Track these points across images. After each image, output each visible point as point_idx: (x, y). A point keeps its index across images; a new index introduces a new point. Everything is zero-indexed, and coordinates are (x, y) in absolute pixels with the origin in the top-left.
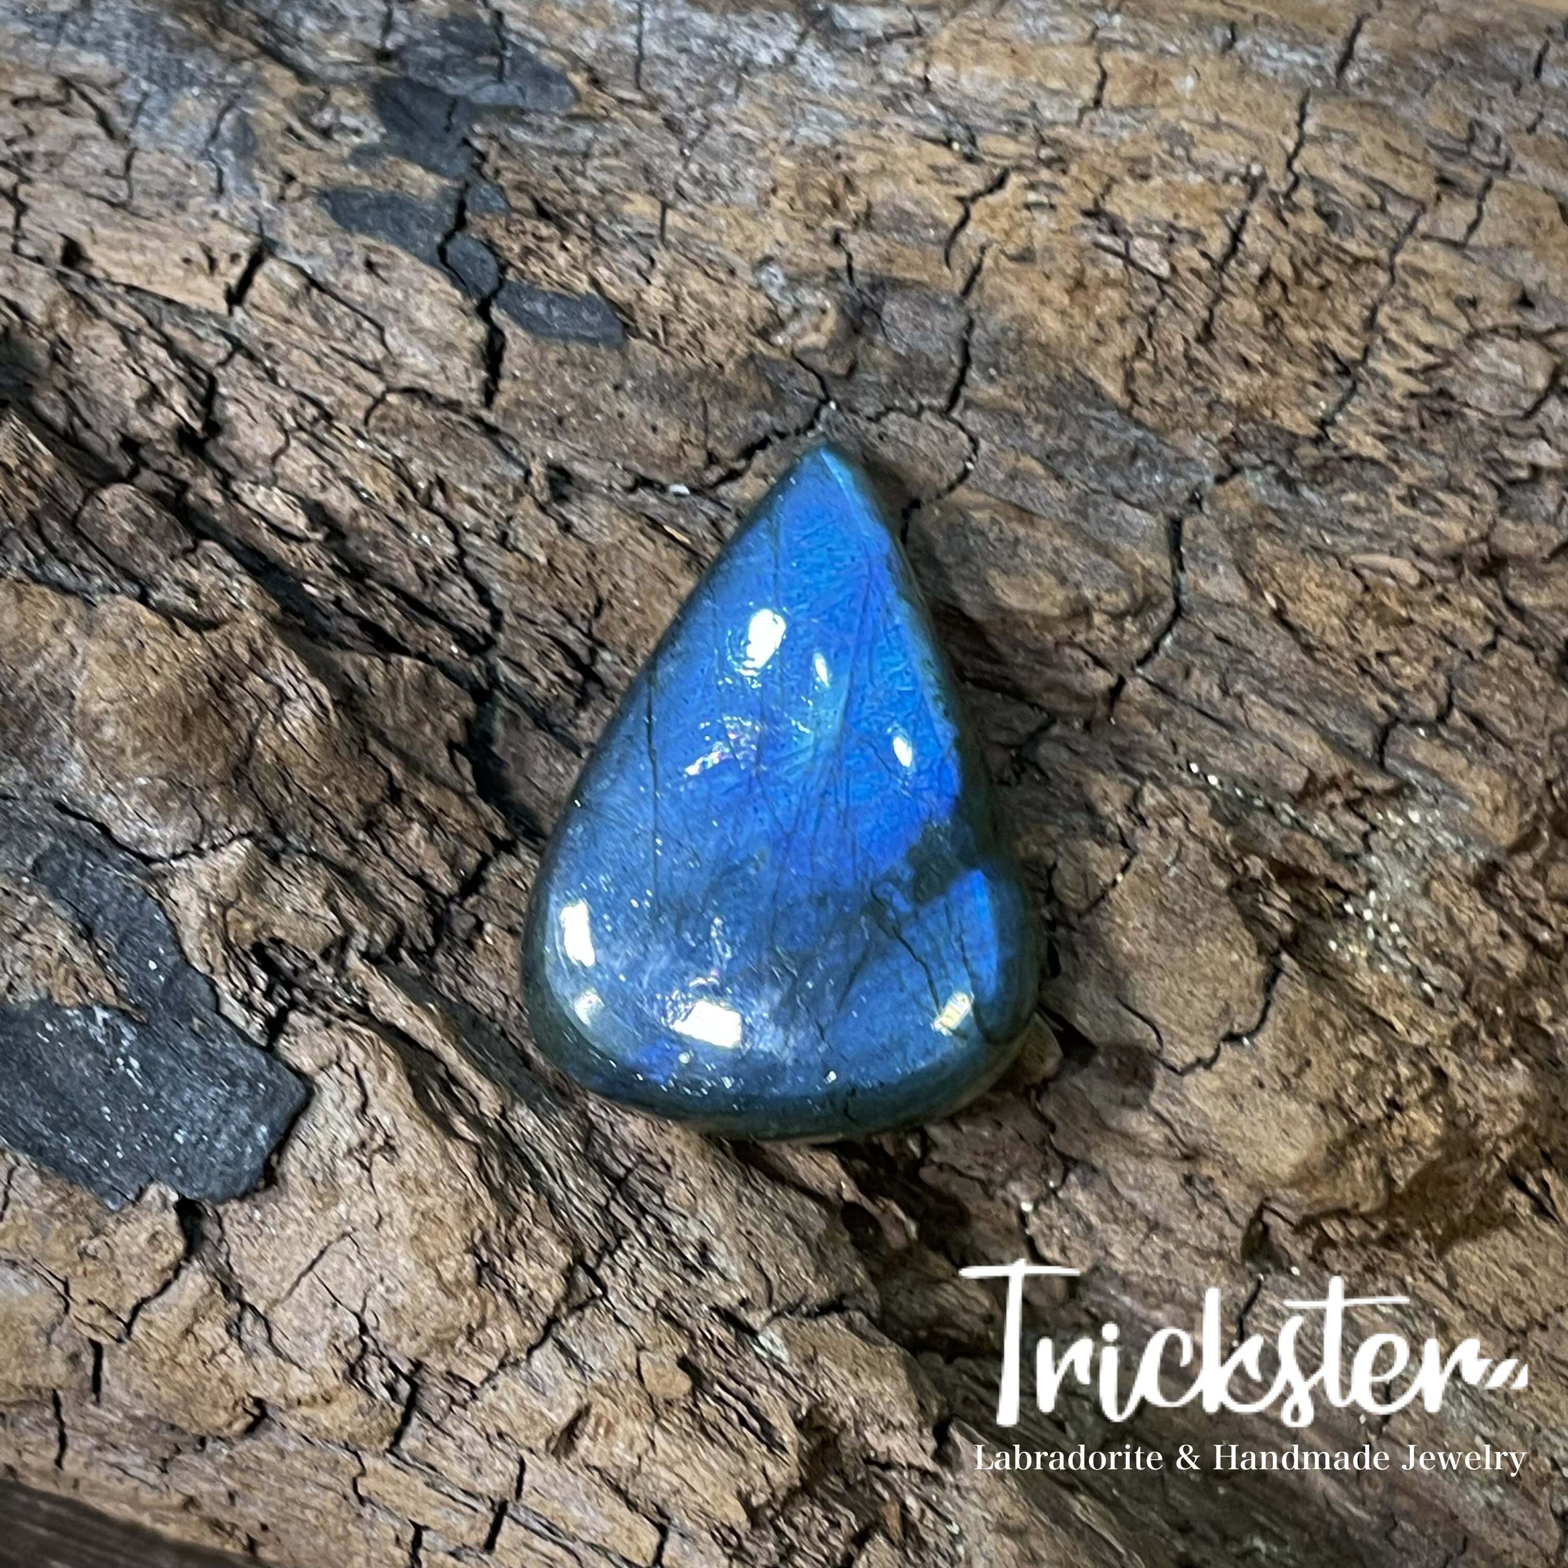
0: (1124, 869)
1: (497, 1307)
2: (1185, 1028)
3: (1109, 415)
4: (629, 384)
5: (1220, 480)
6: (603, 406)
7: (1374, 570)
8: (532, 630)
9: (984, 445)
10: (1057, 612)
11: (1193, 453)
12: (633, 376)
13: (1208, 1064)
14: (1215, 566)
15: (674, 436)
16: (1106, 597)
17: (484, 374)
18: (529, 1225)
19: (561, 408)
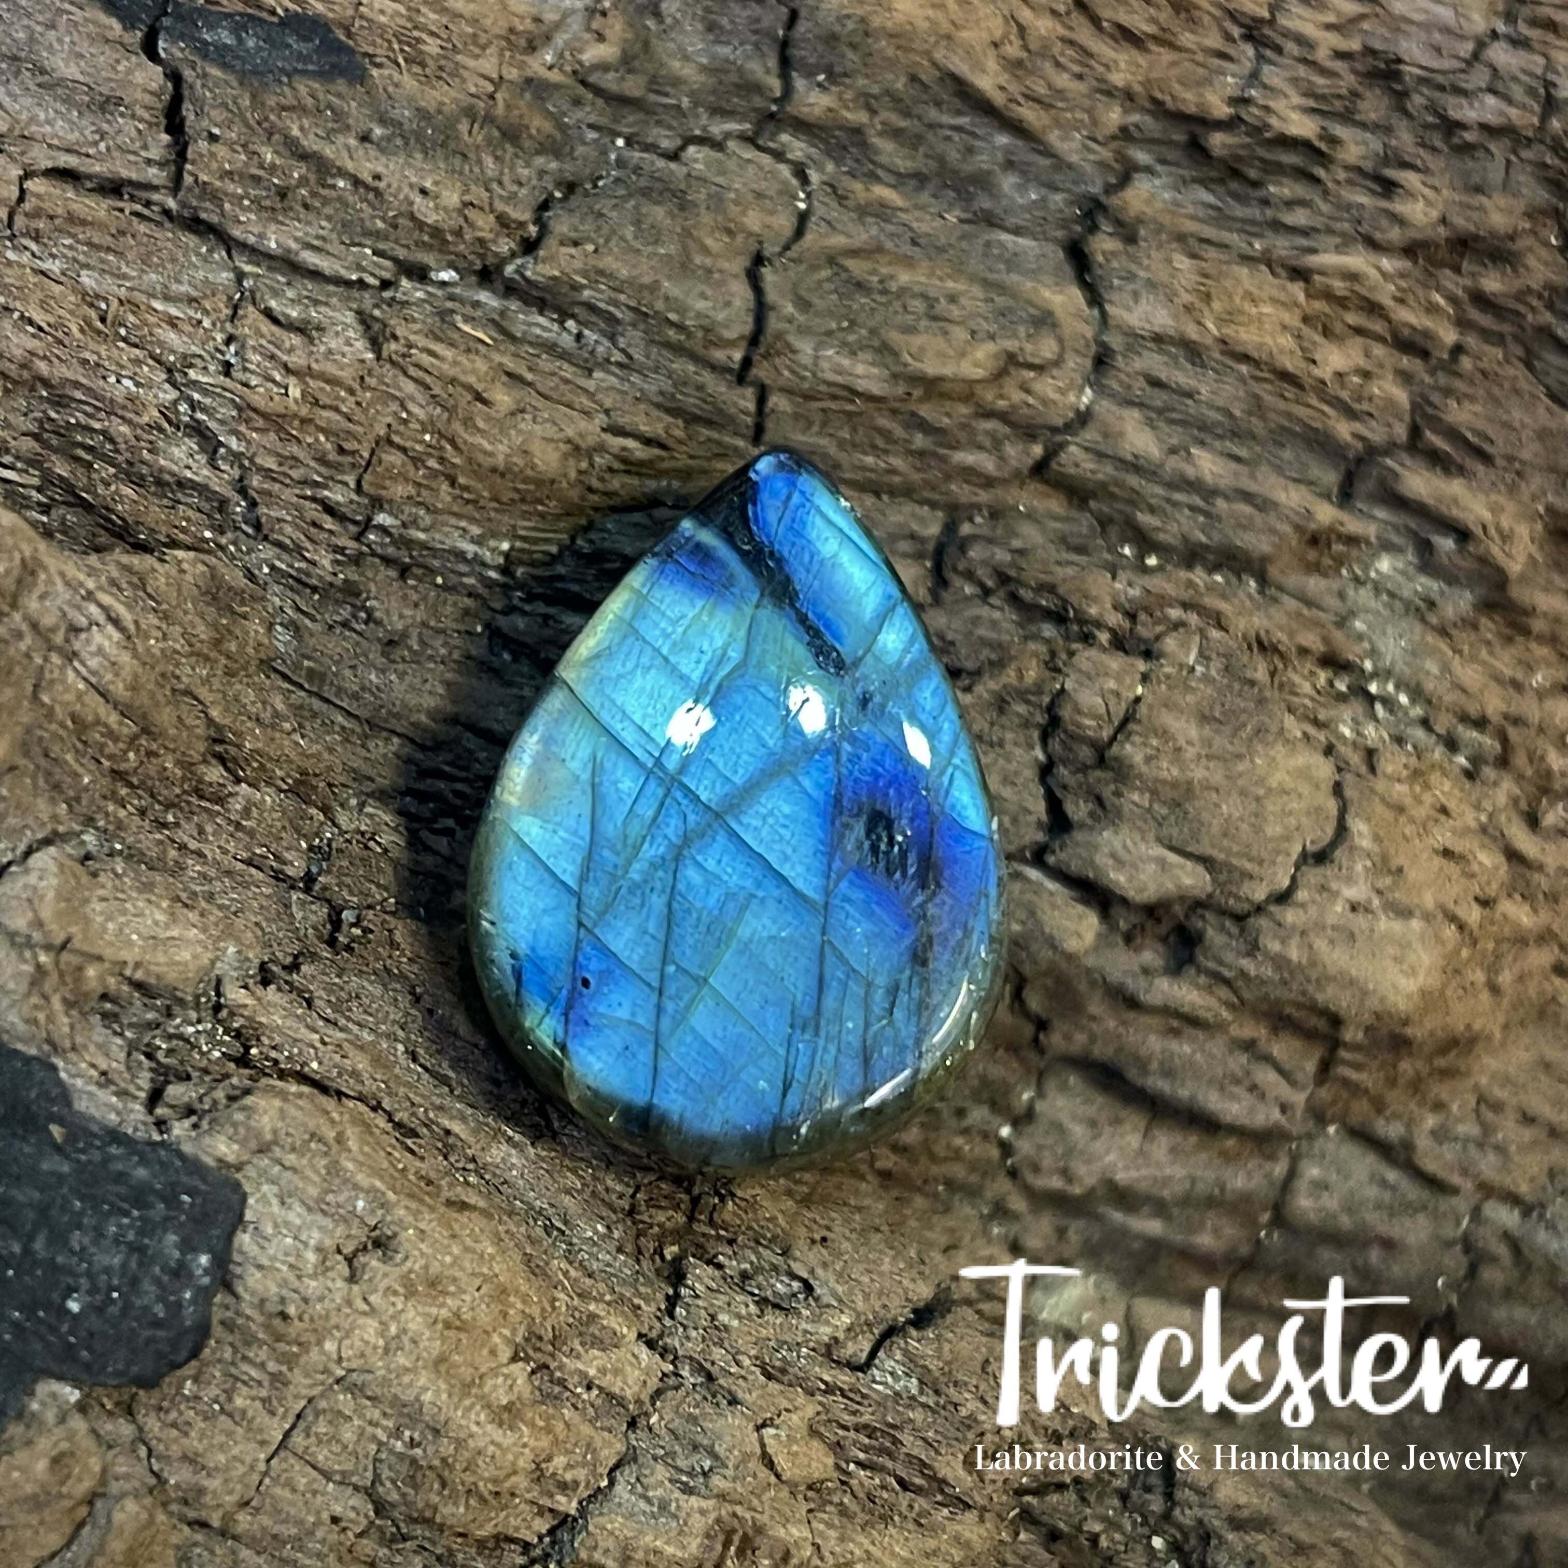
0: (1145, 678)
1: (567, 1425)
2: (1250, 860)
3: (963, 121)
4: (378, 131)
5: (1110, 189)
6: (350, 166)
7: (1322, 273)
8: (288, 494)
9: (814, 176)
10: (979, 373)
11: (1074, 158)
12: (383, 121)
13: (1283, 897)
14: (1136, 295)
15: (452, 198)
16: (1029, 347)
17: (165, 138)
18: (576, 1301)
19: (287, 175)
